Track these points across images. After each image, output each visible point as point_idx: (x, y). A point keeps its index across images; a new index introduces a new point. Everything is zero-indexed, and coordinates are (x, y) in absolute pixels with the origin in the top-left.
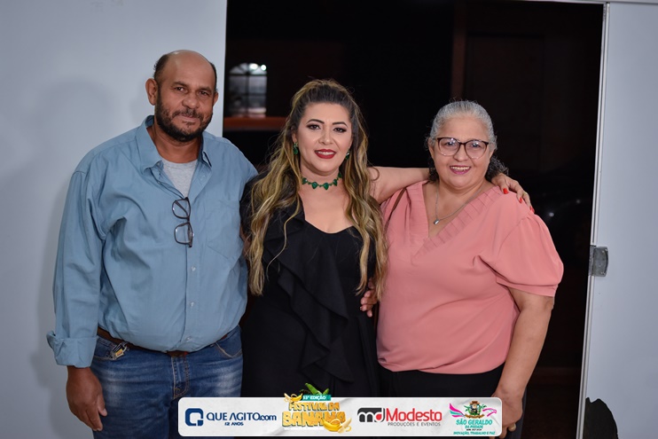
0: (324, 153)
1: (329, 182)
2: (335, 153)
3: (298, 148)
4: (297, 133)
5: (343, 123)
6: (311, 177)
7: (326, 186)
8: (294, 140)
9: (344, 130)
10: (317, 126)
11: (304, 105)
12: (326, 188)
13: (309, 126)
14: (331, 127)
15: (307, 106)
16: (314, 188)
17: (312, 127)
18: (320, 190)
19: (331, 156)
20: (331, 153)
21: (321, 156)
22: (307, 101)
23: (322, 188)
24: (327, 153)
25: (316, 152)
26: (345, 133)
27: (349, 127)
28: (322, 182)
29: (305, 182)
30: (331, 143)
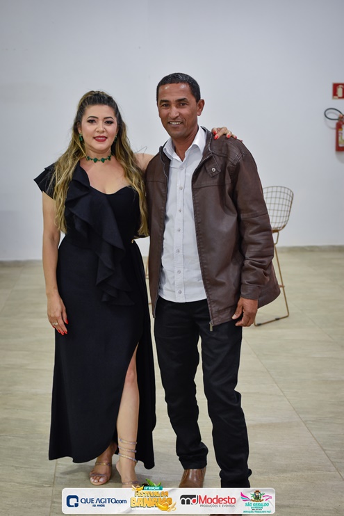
0: (100, 139)
1: (105, 158)
2: (106, 138)
3: (82, 137)
4: (81, 127)
5: (111, 118)
6: (93, 155)
7: (103, 160)
8: (80, 131)
9: (110, 123)
10: (94, 121)
12: (103, 162)
13: (89, 121)
14: (103, 121)
15: (86, 108)
16: (95, 162)
17: (91, 121)
18: (99, 164)
19: (104, 141)
20: (104, 138)
21: (97, 141)
22: (86, 104)
23: (101, 162)
24: (102, 139)
25: (94, 138)
26: (113, 124)
27: (115, 120)
28: (100, 158)
29: (89, 158)
30: (103, 132)
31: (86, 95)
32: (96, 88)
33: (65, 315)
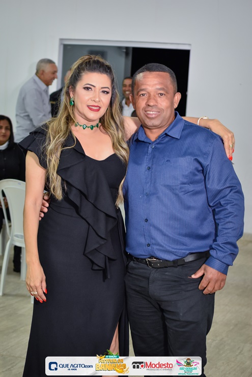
0: (94, 108)
1: (94, 125)
2: (100, 108)
3: (74, 101)
4: (74, 91)
5: (108, 88)
6: (83, 122)
9: (108, 93)
10: (90, 88)
11: (81, 72)
12: (92, 129)
13: (85, 88)
14: (100, 90)
15: (83, 73)
16: (84, 129)
17: (87, 89)
18: (87, 131)
19: (98, 110)
20: (98, 108)
21: (91, 109)
22: (84, 70)
23: (90, 129)
24: (96, 108)
33: (44, 284)
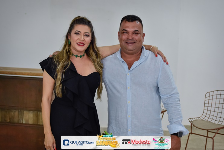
1: (82, 55)
4: (70, 36)
5: (88, 33)
7: (81, 57)
8: (69, 38)
11: (74, 25)
15: (75, 25)
16: (76, 57)
17: (77, 34)
18: (78, 58)
21: (79, 45)
22: (75, 23)
23: (79, 57)
26: (89, 37)
27: (90, 34)
28: (79, 55)
29: (73, 55)
30: (83, 40)
31: (76, 18)
32: (82, 15)
